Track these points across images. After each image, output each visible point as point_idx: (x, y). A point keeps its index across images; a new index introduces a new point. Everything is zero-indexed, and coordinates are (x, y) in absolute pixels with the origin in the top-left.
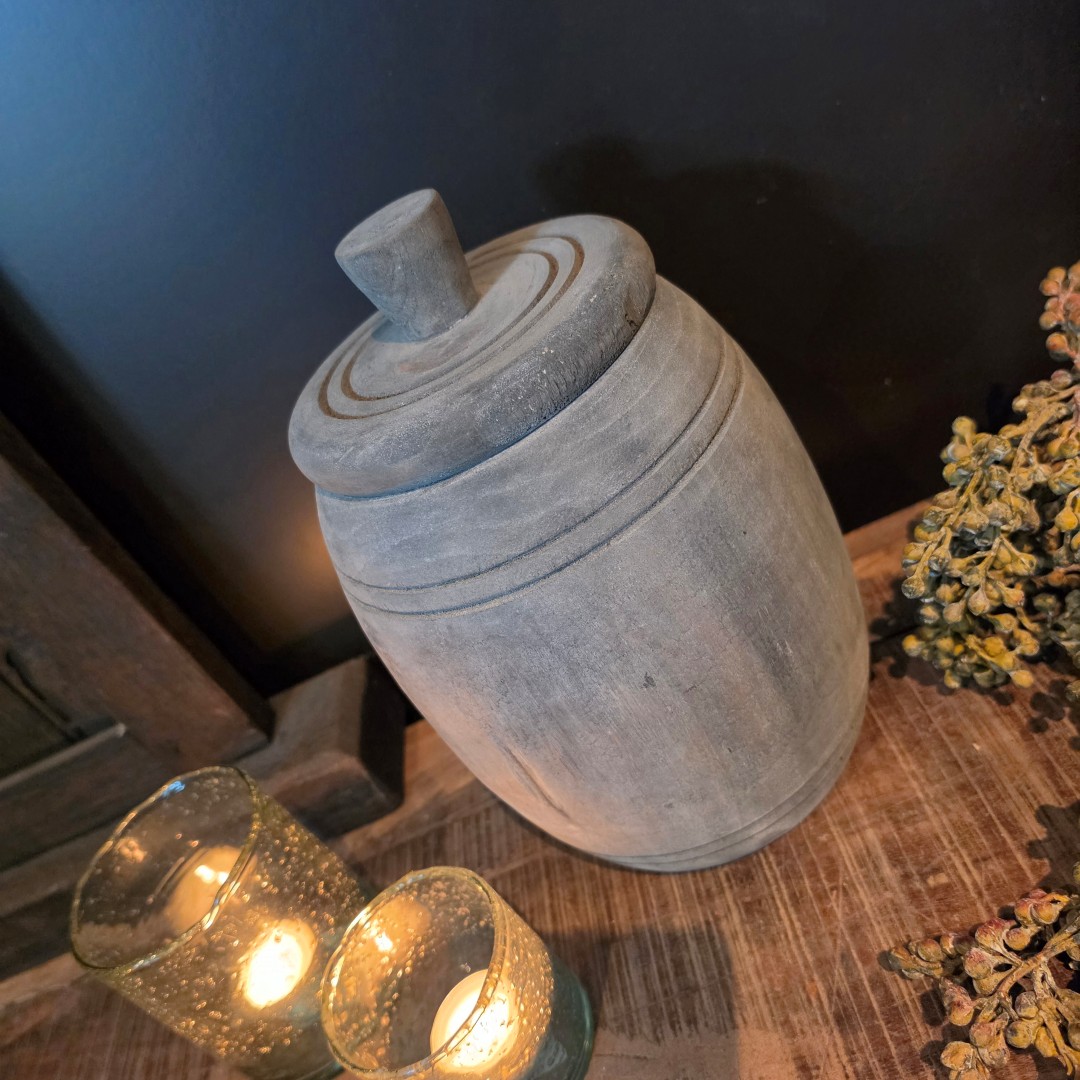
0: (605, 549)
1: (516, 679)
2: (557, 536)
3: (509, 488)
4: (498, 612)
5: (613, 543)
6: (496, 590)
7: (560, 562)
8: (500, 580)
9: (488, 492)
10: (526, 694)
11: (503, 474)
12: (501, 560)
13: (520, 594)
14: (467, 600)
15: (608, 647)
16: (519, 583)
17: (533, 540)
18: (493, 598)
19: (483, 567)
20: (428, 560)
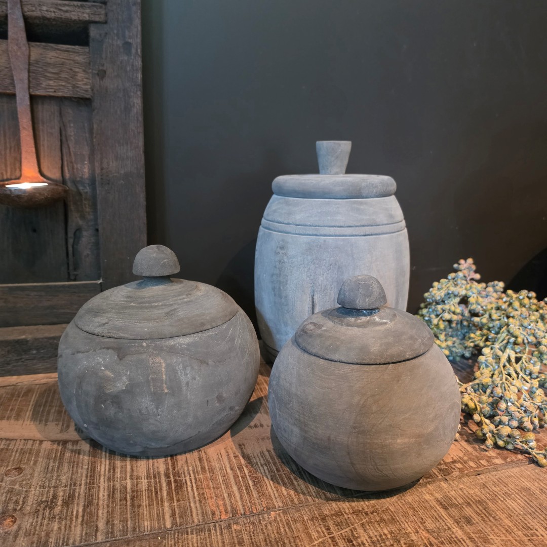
0: (378, 236)
1: (336, 265)
2: (368, 226)
3: (362, 207)
4: (344, 240)
5: (380, 236)
6: (346, 233)
7: (367, 233)
8: (349, 231)
9: (355, 206)
10: (336, 272)
11: (361, 203)
12: (352, 225)
13: (353, 237)
14: (336, 234)
15: (367, 265)
16: (354, 233)
17: (363, 223)
18: (343, 236)
19: (346, 225)
20: (329, 218)
